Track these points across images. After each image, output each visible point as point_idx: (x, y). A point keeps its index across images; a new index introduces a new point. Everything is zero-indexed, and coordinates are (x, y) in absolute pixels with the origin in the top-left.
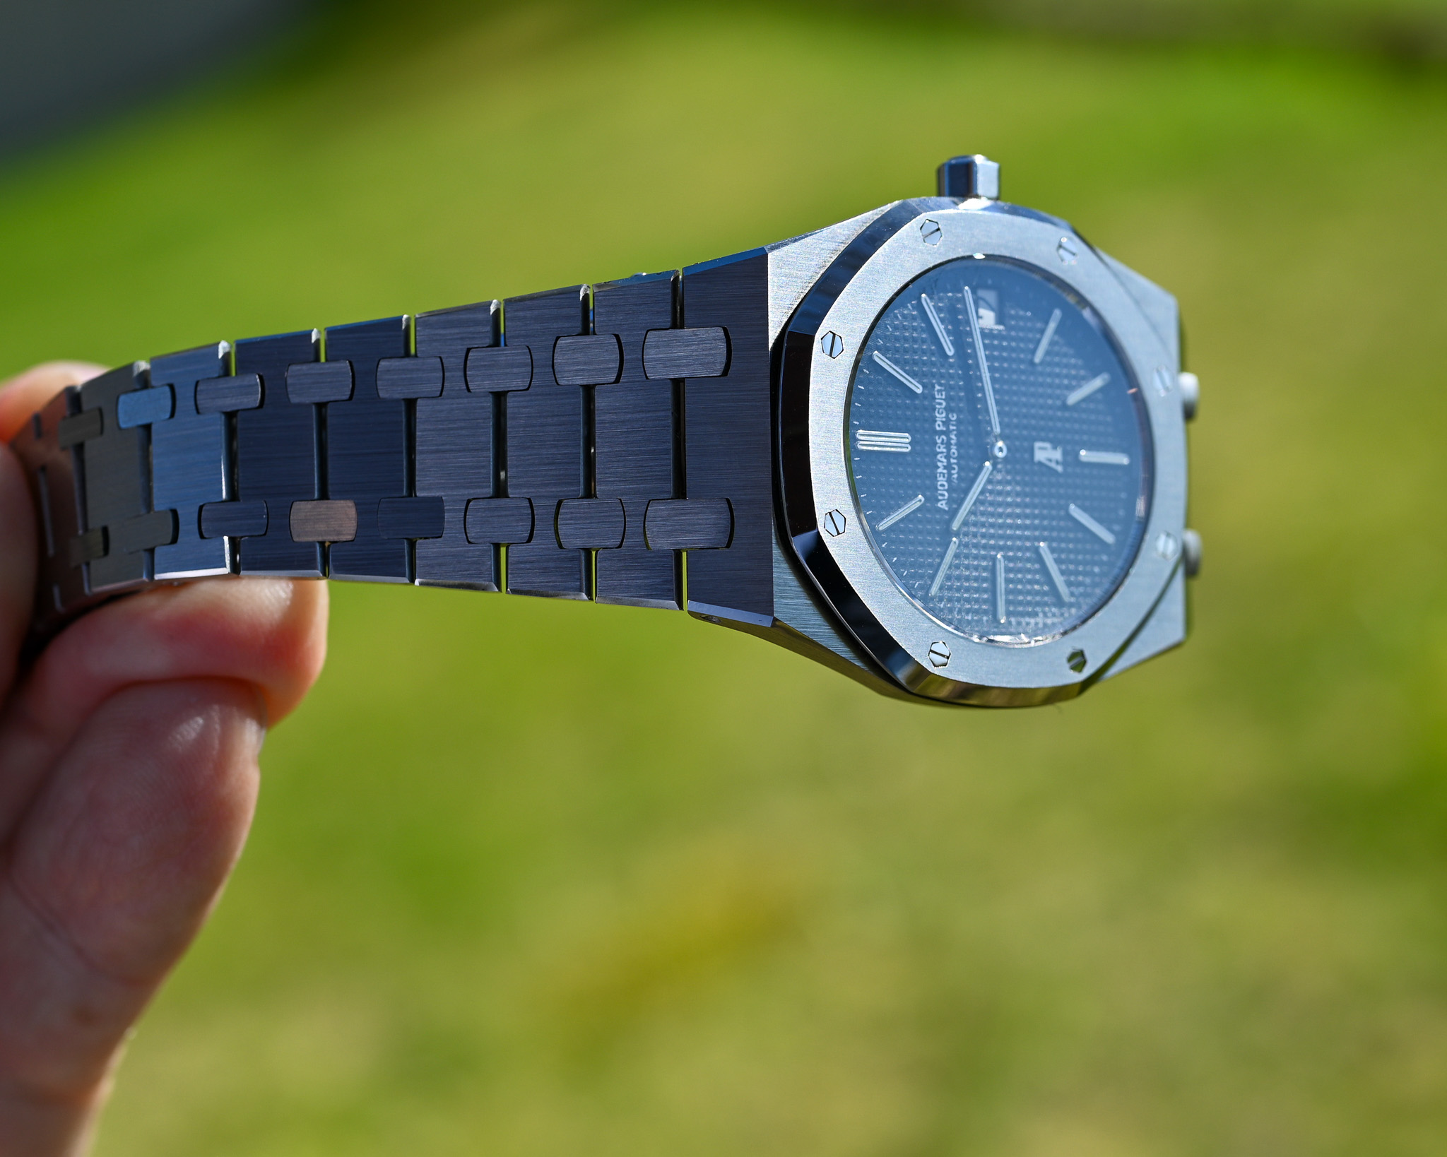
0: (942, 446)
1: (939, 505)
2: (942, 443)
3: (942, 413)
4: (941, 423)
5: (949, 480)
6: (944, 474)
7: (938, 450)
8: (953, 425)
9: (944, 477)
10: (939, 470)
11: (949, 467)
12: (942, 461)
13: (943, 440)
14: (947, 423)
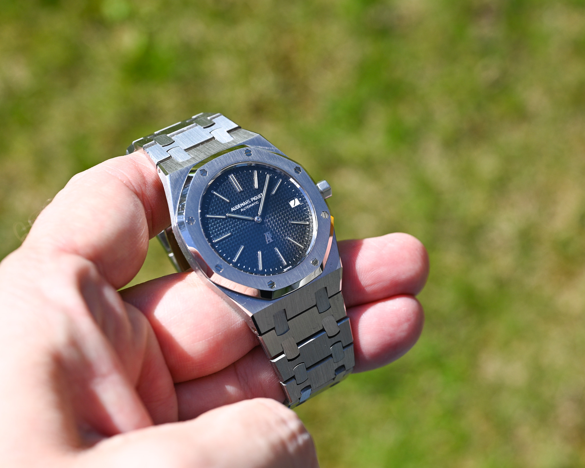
0: (247, 202)
1: (232, 208)
2: (248, 202)
3: (256, 199)
4: (253, 199)
5: (240, 209)
6: (241, 206)
7: (246, 201)
8: (255, 203)
9: (240, 206)
10: (240, 204)
11: (243, 207)
12: (244, 204)
13: (249, 202)
14: (254, 201)
